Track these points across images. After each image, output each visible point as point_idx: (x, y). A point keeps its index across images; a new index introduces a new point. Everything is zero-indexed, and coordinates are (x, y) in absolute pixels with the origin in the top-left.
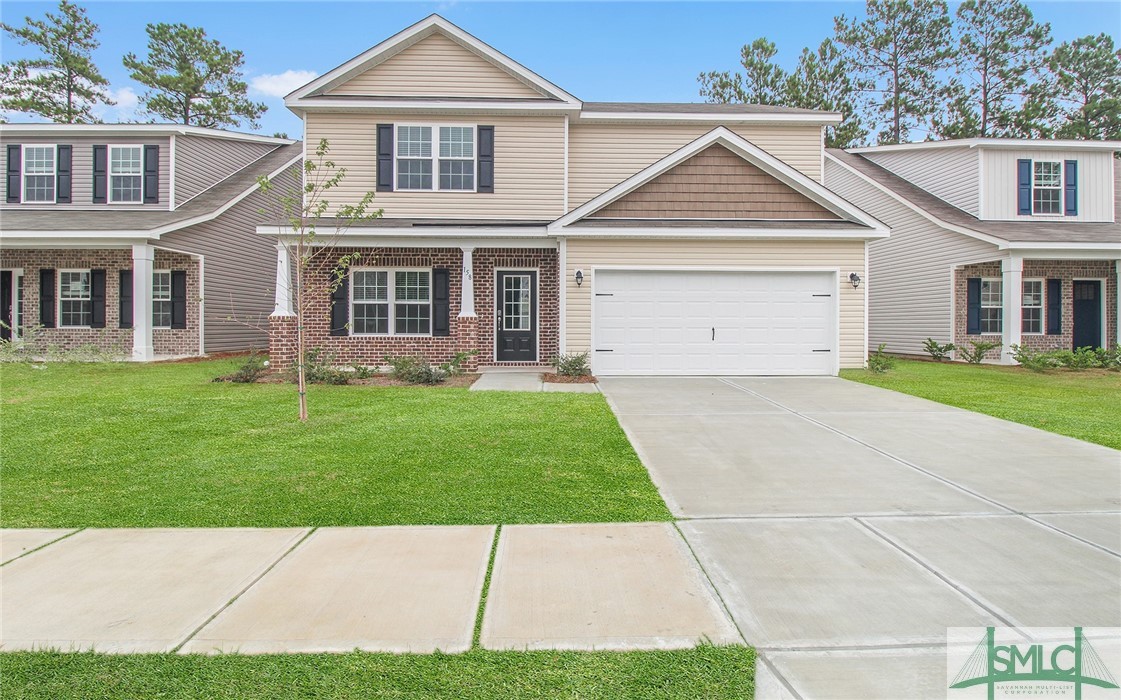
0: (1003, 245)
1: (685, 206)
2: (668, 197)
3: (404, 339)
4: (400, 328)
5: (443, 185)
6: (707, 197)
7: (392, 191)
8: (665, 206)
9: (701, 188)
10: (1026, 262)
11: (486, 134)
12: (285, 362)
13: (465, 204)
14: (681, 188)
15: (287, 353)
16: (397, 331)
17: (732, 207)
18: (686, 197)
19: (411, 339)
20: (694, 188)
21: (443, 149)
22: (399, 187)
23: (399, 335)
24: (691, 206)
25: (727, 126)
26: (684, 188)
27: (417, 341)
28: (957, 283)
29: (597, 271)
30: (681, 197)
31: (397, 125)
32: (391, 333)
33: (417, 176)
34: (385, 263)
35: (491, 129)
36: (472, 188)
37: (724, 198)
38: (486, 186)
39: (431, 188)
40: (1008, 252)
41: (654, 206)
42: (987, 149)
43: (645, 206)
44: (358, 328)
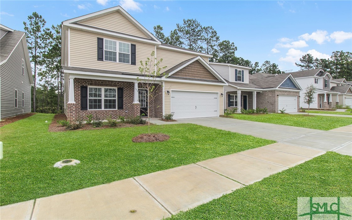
0: (238, 88)
1: (191, 75)
2: (187, 72)
3: (108, 111)
4: (106, 107)
5: (120, 61)
6: (195, 73)
7: (103, 61)
8: (187, 74)
9: (194, 71)
10: (241, 91)
11: (133, 47)
12: (74, 120)
13: (127, 68)
14: (190, 70)
15: (75, 117)
16: (105, 108)
17: (200, 76)
18: (191, 73)
19: (111, 111)
20: (193, 70)
21: (120, 49)
22: (105, 60)
23: (106, 110)
24: (192, 75)
25: (201, 56)
26: (191, 70)
27: (113, 111)
28: (226, 96)
29: (172, 91)
30: (190, 72)
31: (105, 39)
32: (103, 109)
33: (111, 57)
34: (101, 85)
35: (135, 46)
36: (129, 63)
37: (198, 74)
38: (134, 63)
39: (116, 61)
40: (239, 89)
41: (184, 74)
42: (231, 66)
43: (183, 74)
44: (91, 108)
